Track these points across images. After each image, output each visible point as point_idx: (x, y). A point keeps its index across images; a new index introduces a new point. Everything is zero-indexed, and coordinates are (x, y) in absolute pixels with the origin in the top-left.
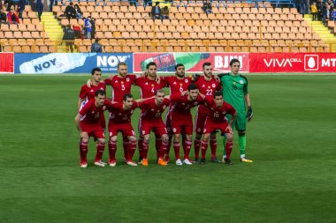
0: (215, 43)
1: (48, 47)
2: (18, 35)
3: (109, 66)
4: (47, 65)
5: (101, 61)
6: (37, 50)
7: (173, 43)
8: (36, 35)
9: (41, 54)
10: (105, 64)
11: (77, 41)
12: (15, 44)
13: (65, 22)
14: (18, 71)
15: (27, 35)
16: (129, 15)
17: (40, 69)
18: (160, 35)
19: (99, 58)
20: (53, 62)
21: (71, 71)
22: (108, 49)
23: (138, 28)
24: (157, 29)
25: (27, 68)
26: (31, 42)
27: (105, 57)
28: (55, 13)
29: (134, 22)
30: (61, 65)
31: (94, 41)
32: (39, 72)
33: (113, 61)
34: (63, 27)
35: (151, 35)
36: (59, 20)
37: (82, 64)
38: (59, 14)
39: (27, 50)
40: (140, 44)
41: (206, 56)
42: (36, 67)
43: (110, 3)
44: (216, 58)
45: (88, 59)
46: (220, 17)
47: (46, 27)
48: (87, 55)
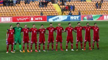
0: (104, 12)
1: (57, 14)
2: (48, 10)
3: (74, 19)
4: (56, 19)
5: (72, 18)
6: (53, 15)
7: (92, 12)
8: (53, 10)
9: (55, 16)
10: (73, 19)
11: (65, 12)
12: (47, 13)
13: (61, 6)
14: (48, 21)
15: (50, 10)
16: (79, 4)
17: (54, 20)
18: (88, 10)
19: (71, 17)
20: (58, 18)
21: (63, 21)
22: (73, 14)
23: (82, 8)
24: (87, 8)
25: (51, 20)
26: (51, 13)
27: (73, 17)
28: (58, 4)
29: (81, 6)
30: (60, 19)
31: (69, 12)
32: (54, 21)
33: (75, 18)
34: (61, 8)
35: (86, 10)
36: (60, 6)
37: (66, 19)
38: (59, 4)
39: (50, 15)
40: (83, 12)
41: (101, 16)
42: (53, 20)
43: (74, 1)
44: (104, 16)
45: (68, 17)
46: (105, 4)
47: (56, 8)
48: (68, 16)
